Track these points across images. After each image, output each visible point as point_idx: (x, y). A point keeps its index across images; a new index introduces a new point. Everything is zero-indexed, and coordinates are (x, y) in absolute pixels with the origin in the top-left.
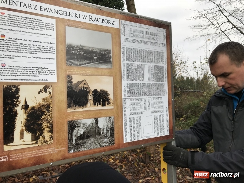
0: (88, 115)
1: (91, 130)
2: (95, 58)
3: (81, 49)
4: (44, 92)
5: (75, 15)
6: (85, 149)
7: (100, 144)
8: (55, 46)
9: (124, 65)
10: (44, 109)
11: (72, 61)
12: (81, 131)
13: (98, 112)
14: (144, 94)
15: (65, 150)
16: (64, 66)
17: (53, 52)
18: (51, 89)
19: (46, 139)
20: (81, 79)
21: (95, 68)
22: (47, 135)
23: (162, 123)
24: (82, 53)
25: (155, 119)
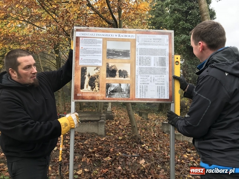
0: (116, 81)
1: (117, 89)
2: (121, 54)
3: (114, 50)
4: (96, 70)
5: (112, 35)
6: (114, 97)
7: (122, 96)
8: (102, 50)
9: (138, 57)
10: (96, 77)
11: (109, 56)
12: (112, 89)
13: (121, 80)
14: (151, 73)
15: (104, 96)
16: (106, 59)
17: (101, 53)
18: (99, 69)
19: (96, 90)
20: (113, 64)
21: (121, 59)
22: (97, 88)
23: (163, 91)
24: (114, 52)
25: (157, 88)
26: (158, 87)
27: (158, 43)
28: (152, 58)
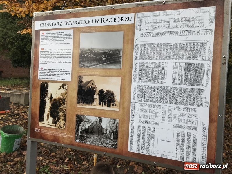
0: (93, 112)
1: (95, 127)
2: (104, 59)
3: (91, 51)
4: (62, 89)
5: (89, 22)
6: (88, 143)
7: (102, 143)
8: (71, 51)
9: (136, 64)
10: (61, 102)
11: (84, 63)
12: (86, 126)
13: (103, 111)
14: (163, 100)
15: (73, 137)
16: (77, 68)
17: (70, 57)
18: (67, 87)
19: (61, 125)
21: (103, 69)
22: (62, 122)
23: (191, 144)
24: (92, 55)
25: (178, 136)
26: (178, 133)
27: (186, 29)
28: (170, 64)
